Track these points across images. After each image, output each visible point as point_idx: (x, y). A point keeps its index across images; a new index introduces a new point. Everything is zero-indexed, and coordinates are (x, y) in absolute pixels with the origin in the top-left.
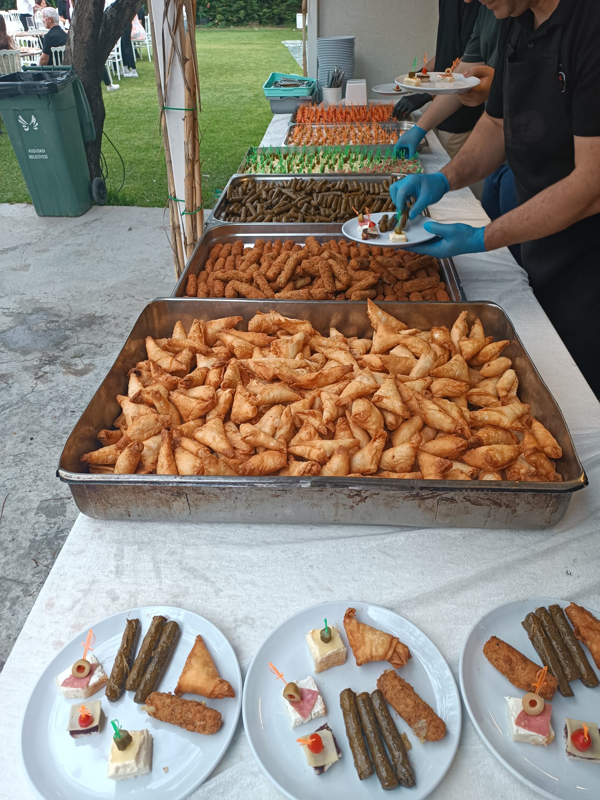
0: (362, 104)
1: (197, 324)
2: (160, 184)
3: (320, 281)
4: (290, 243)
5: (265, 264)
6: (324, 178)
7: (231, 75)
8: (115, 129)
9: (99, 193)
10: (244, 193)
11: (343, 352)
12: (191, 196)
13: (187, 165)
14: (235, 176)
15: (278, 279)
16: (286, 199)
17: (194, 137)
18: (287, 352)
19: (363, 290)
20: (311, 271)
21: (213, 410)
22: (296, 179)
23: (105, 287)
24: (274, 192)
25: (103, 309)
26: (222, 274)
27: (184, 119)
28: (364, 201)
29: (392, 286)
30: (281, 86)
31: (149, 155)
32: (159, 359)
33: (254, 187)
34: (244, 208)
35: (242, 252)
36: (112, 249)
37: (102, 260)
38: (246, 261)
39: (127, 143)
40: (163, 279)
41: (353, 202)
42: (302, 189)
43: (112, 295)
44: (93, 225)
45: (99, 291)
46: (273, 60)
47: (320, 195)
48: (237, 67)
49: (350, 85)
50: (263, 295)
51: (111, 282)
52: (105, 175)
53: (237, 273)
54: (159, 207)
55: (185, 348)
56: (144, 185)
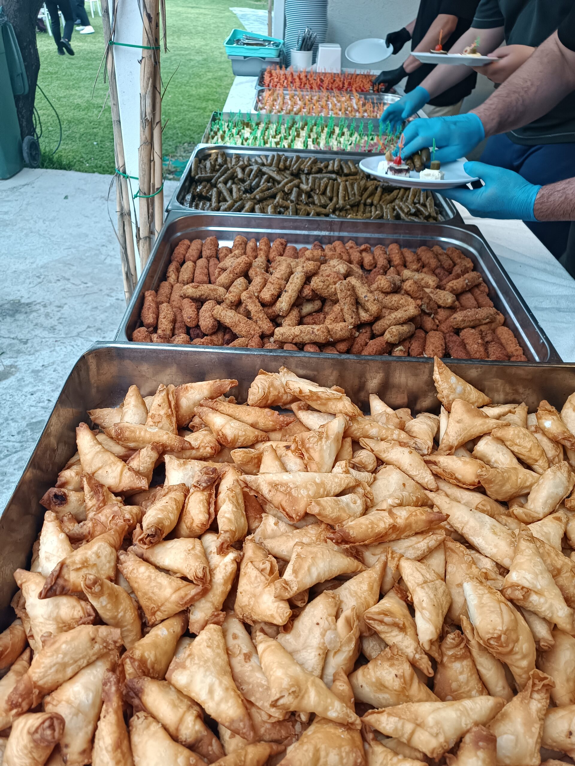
0: (335, 72)
1: (165, 392)
2: (101, 147)
3: (337, 308)
4: (282, 244)
5: (257, 280)
6: (313, 156)
7: (179, 37)
8: (53, 85)
9: (31, 154)
10: (214, 170)
11: (406, 450)
12: (147, 172)
13: (144, 127)
14: (201, 146)
15: (278, 304)
16: (268, 181)
17: (154, 88)
18: (322, 457)
19: (399, 324)
20: (325, 294)
21: (203, 601)
22: (278, 155)
23: (34, 266)
24: (251, 170)
25: (31, 293)
26: (194, 290)
27: (140, 62)
28: (365, 189)
29: (432, 316)
30: (244, 44)
31: (89, 114)
32: (100, 468)
33: (225, 162)
34: (215, 189)
35: (217, 255)
36: (44, 220)
37: (32, 232)
38: (228, 271)
39: (65, 100)
40: (105, 260)
41: (353, 189)
42: (286, 168)
43: (42, 277)
44: (22, 190)
45: (26, 271)
46: (221, 25)
47: (310, 177)
48: (184, 29)
49: (323, 49)
50: (257, 328)
51: (41, 261)
52: (39, 134)
53: (215, 290)
54: (100, 173)
55: (144, 443)
56: (83, 147)
